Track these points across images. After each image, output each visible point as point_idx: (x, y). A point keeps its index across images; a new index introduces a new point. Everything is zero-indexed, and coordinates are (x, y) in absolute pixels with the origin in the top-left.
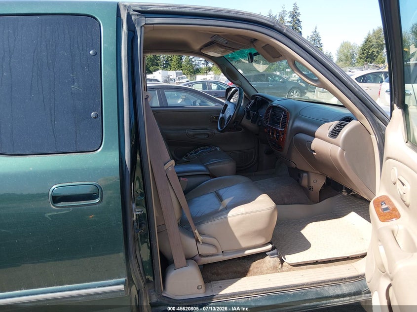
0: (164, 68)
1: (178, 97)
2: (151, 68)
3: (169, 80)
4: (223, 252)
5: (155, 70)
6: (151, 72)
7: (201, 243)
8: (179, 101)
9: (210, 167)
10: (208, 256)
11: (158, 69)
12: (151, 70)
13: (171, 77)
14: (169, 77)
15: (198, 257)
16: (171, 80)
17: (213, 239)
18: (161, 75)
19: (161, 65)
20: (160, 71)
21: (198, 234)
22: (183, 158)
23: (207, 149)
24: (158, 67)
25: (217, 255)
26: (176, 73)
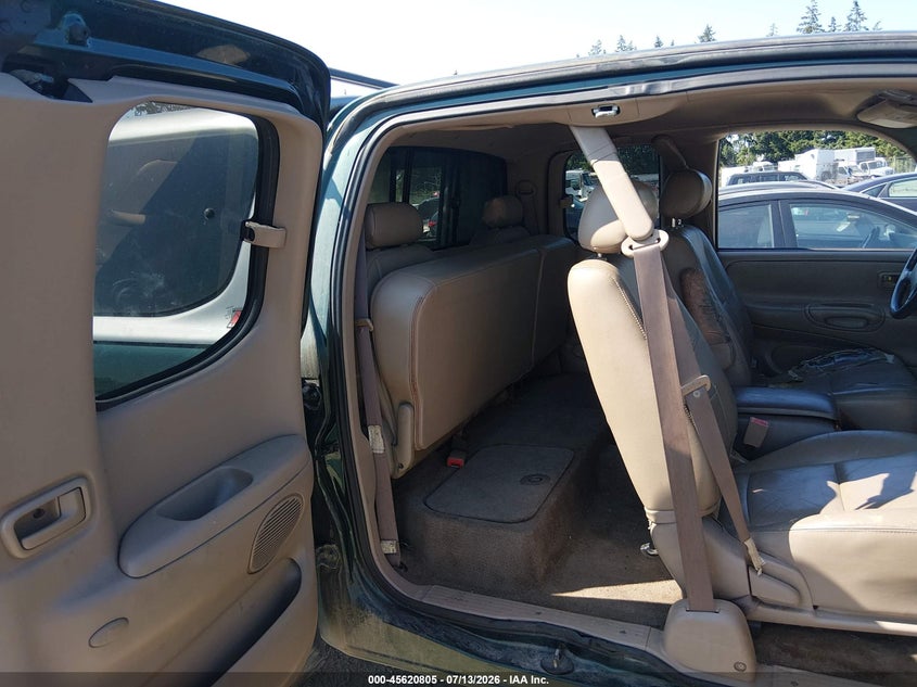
0: (826, 142)
1: (840, 218)
2: (793, 146)
3: (835, 172)
4: (815, 607)
5: (802, 151)
6: (790, 155)
7: (759, 573)
8: (842, 227)
9: (841, 403)
10: (774, 606)
11: (811, 147)
12: (792, 149)
13: (841, 165)
14: (835, 165)
15: (748, 602)
16: (842, 171)
17: (792, 571)
18: (815, 161)
19: (821, 137)
20: (815, 152)
21: (752, 551)
22: (790, 372)
23: (856, 354)
24: (811, 142)
25: (800, 611)
26: (859, 154)
